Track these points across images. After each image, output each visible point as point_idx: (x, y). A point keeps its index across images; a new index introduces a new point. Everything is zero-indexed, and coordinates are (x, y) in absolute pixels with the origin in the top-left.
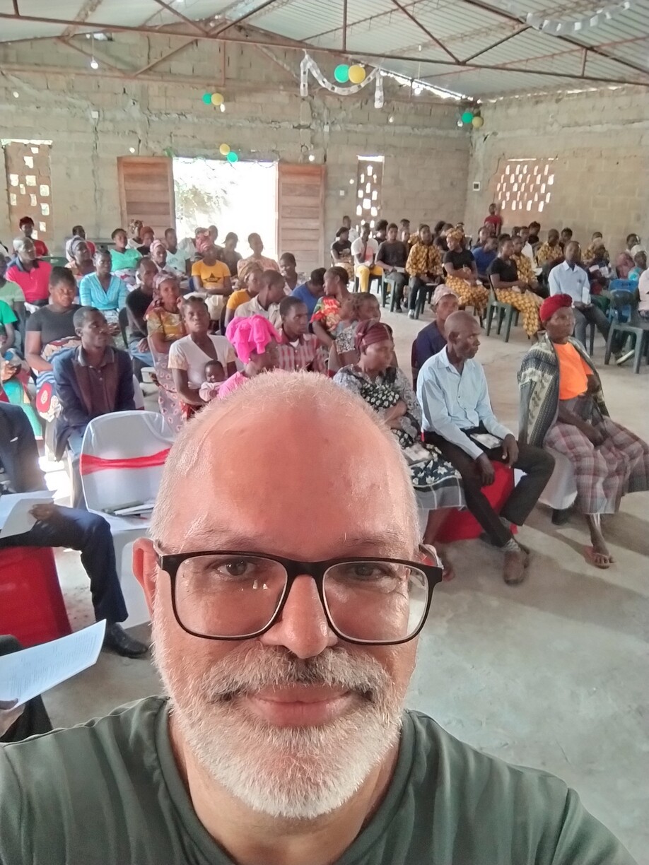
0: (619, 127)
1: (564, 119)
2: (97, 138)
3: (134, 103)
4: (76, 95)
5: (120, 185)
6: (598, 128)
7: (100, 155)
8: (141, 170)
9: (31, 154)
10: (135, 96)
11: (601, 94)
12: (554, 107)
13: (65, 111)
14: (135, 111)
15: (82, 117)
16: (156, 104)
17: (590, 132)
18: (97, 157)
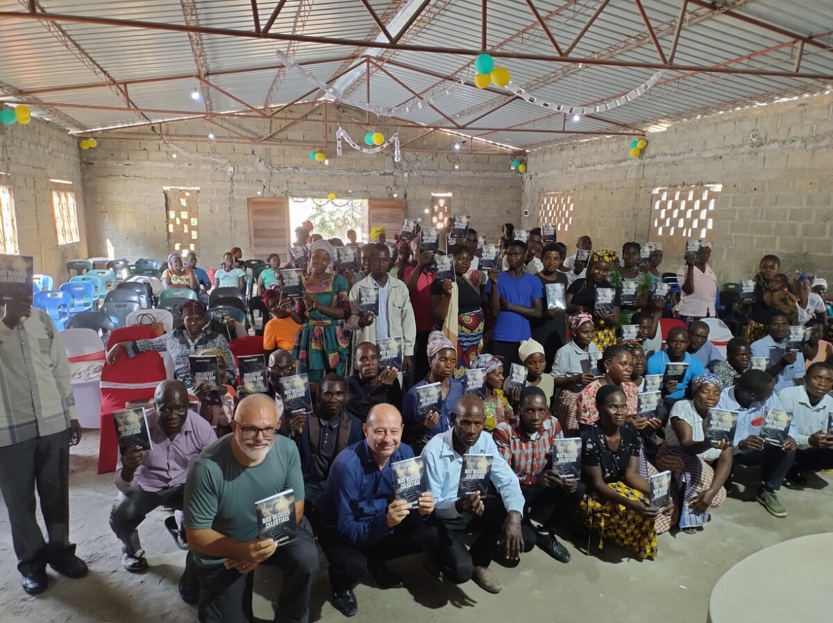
0: (612, 166)
1: (578, 162)
2: (233, 185)
3: (260, 161)
4: (217, 156)
5: (249, 218)
6: (599, 167)
7: (235, 197)
8: (265, 207)
9: (184, 197)
10: (261, 156)
11: (600, 142)
12: (572, 153)
13: (209, 167)
14: (261, 167)
15: (222, 171)
16: (276, 161)
17: (594, 171)
18: (233, 198)
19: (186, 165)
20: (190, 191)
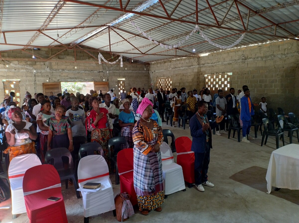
0: (187, 68)
1: (172, 66)
2: (35, 78)
3: (47, 68)
4: (28, 66)
6: (182, 68)
7: (37, 83)
8: (50, 87)
9: (13, 84)
10: (48, 65)
11: (181, 60)
12: (170, 63)
13: (24, 71)
14: (48, 70)
15: (30, 72)
16: (55, 67)
17: (180, 70)
18: (36, 83)
19: (13, 70)
20: (16, 81)
